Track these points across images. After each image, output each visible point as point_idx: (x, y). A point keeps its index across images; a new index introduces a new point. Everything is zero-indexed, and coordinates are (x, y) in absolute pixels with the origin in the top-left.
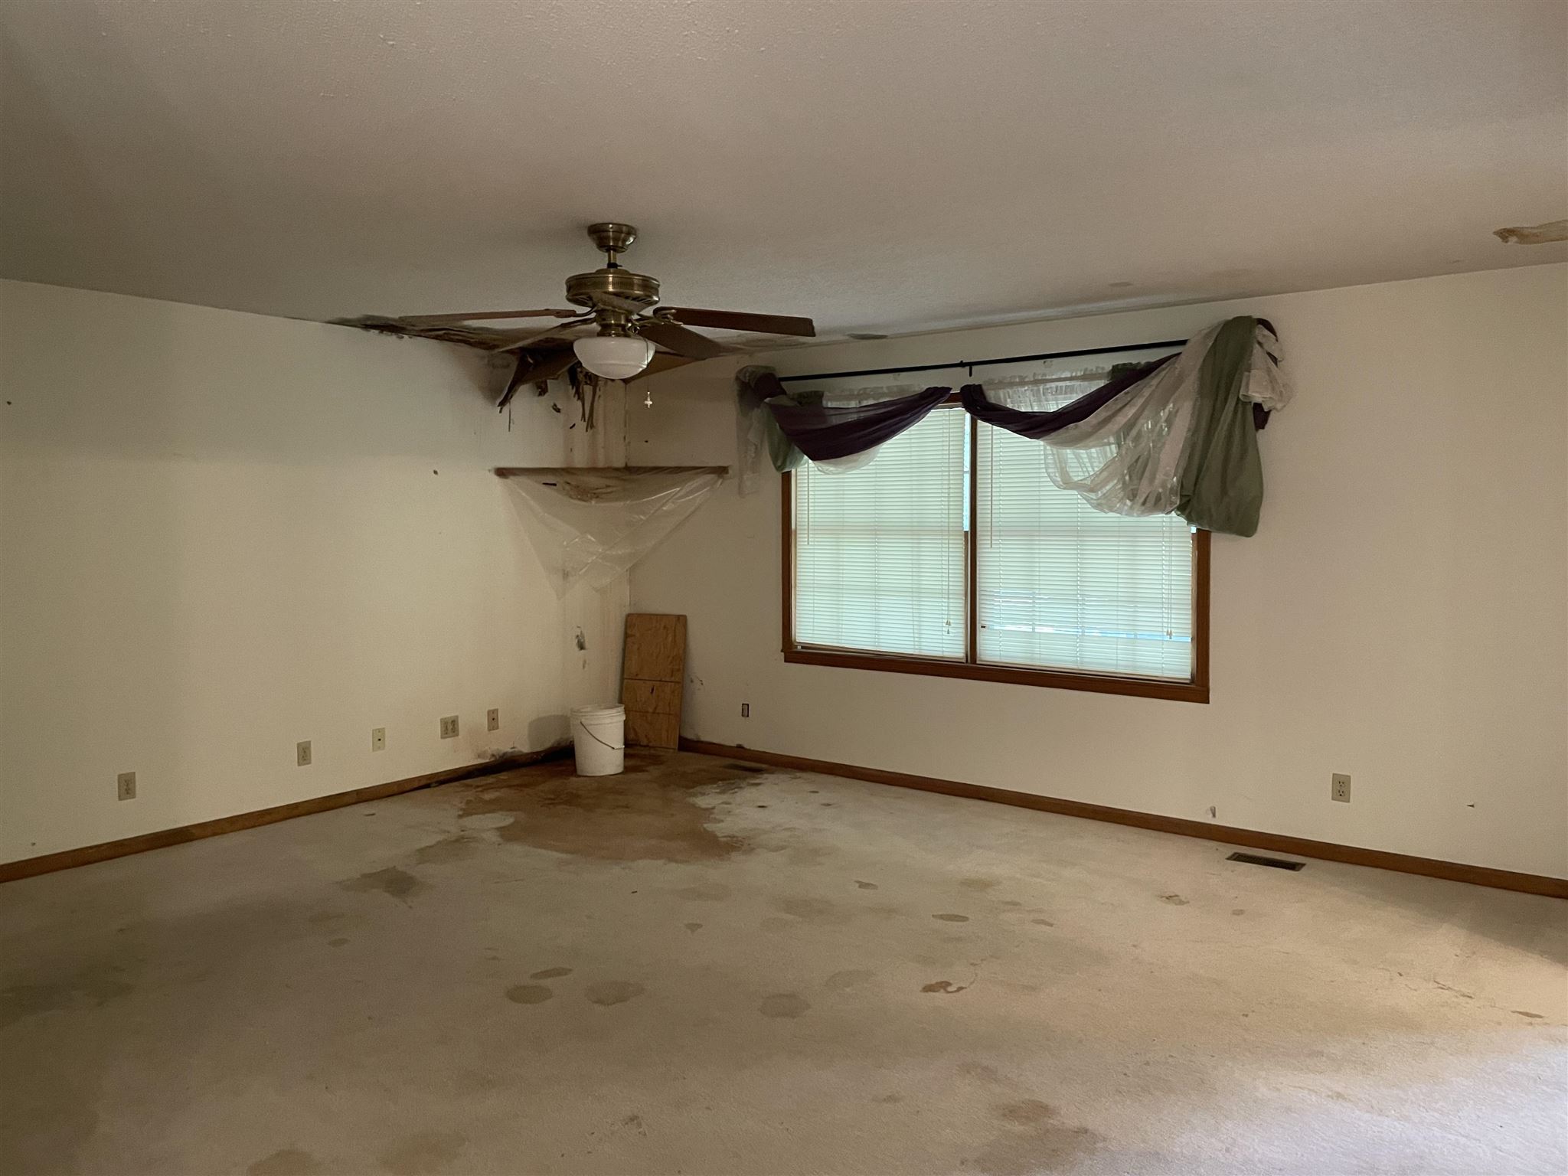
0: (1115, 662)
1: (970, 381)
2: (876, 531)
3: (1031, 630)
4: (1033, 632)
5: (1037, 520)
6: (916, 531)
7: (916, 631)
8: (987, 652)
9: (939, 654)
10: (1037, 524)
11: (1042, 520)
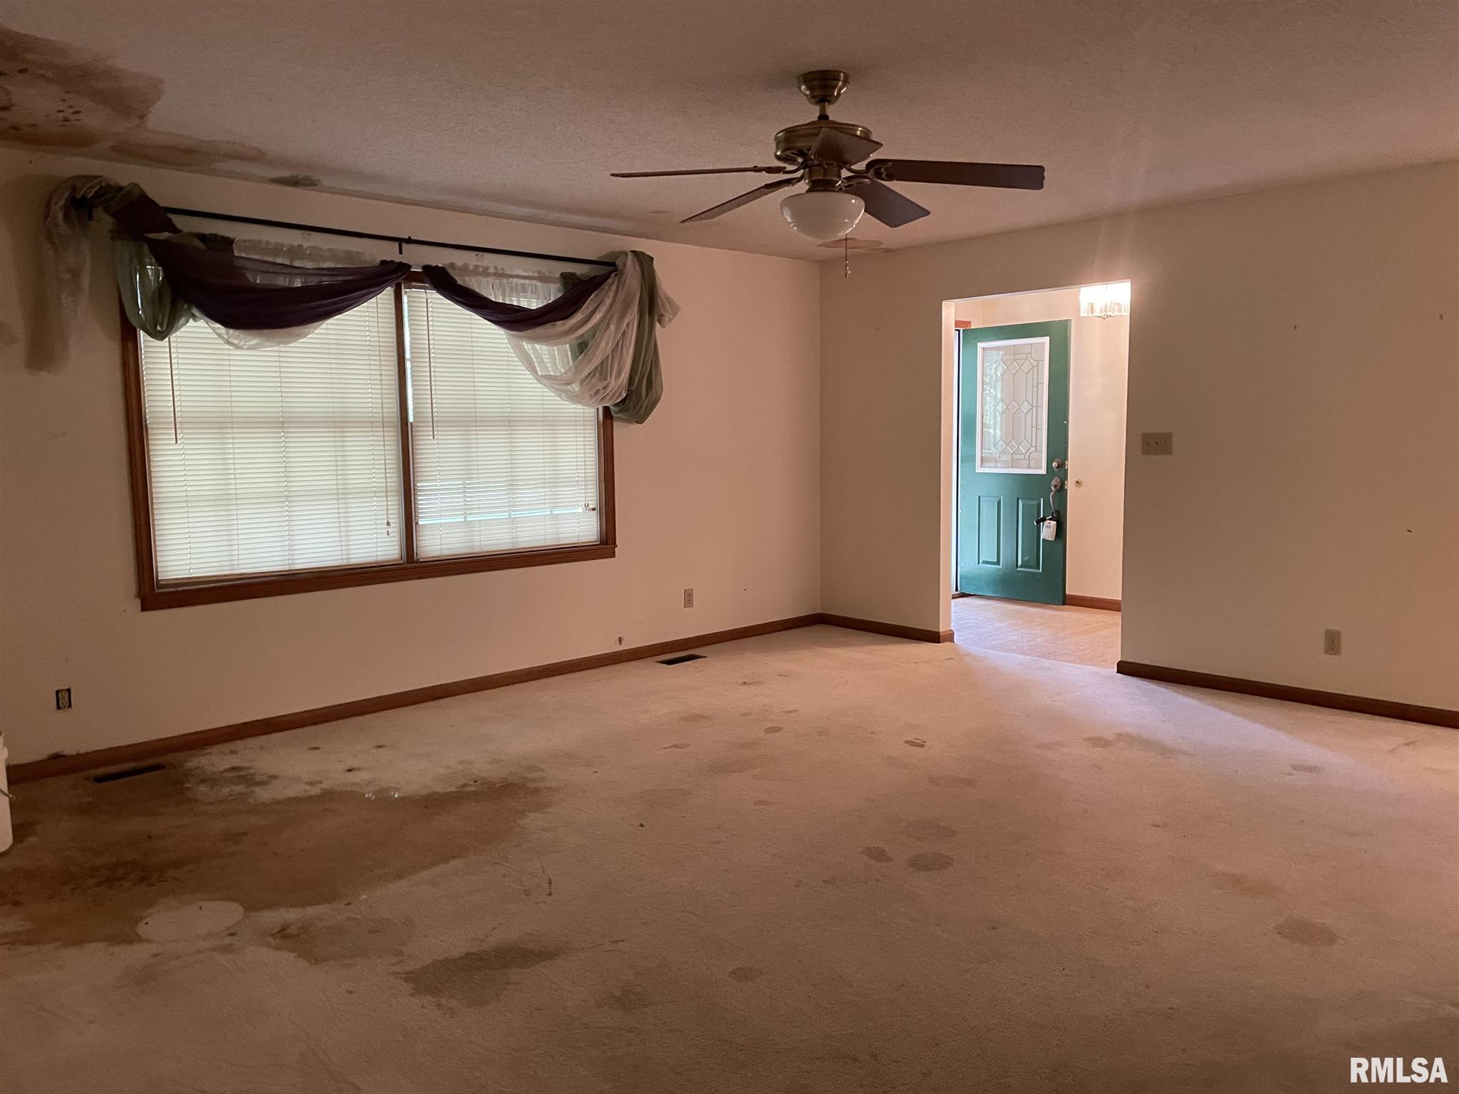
0: (543, 537)
1: (398, 258)
2: (282, 423)
3: (463, 520)
4: (466, 521)
5: (473, 410)
6: (338, 423)
7: (343, 539)
8: (428, 548)
9: (373, 559)
10: (474, 414)
11: (477, 410)
